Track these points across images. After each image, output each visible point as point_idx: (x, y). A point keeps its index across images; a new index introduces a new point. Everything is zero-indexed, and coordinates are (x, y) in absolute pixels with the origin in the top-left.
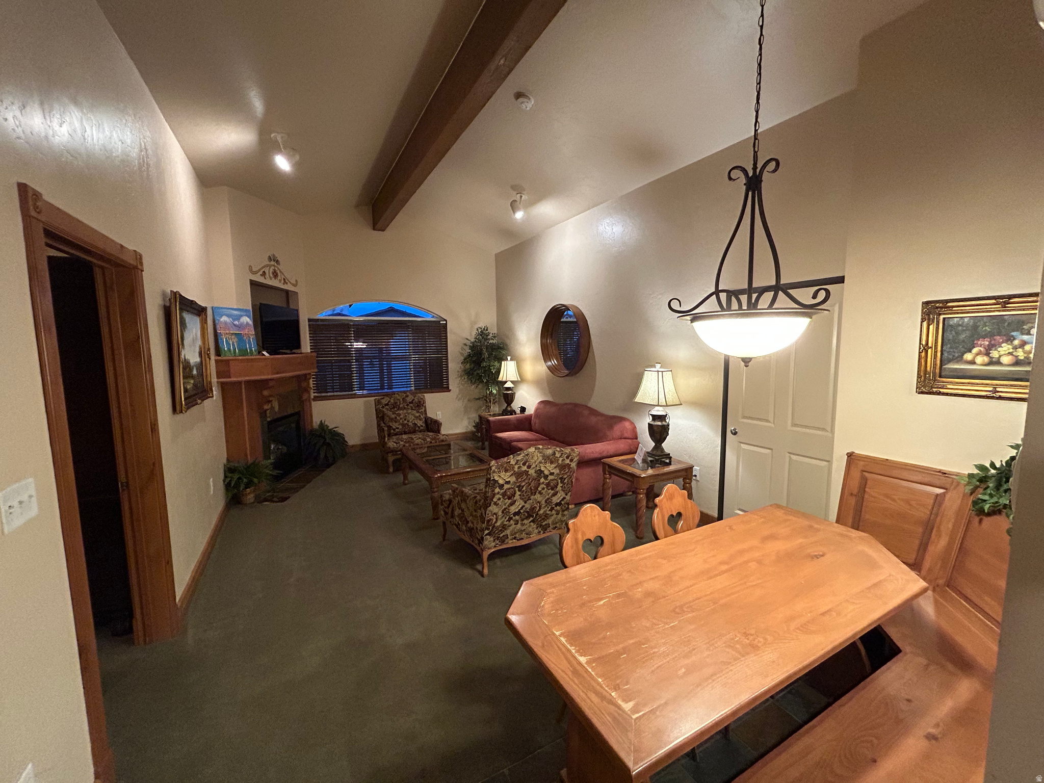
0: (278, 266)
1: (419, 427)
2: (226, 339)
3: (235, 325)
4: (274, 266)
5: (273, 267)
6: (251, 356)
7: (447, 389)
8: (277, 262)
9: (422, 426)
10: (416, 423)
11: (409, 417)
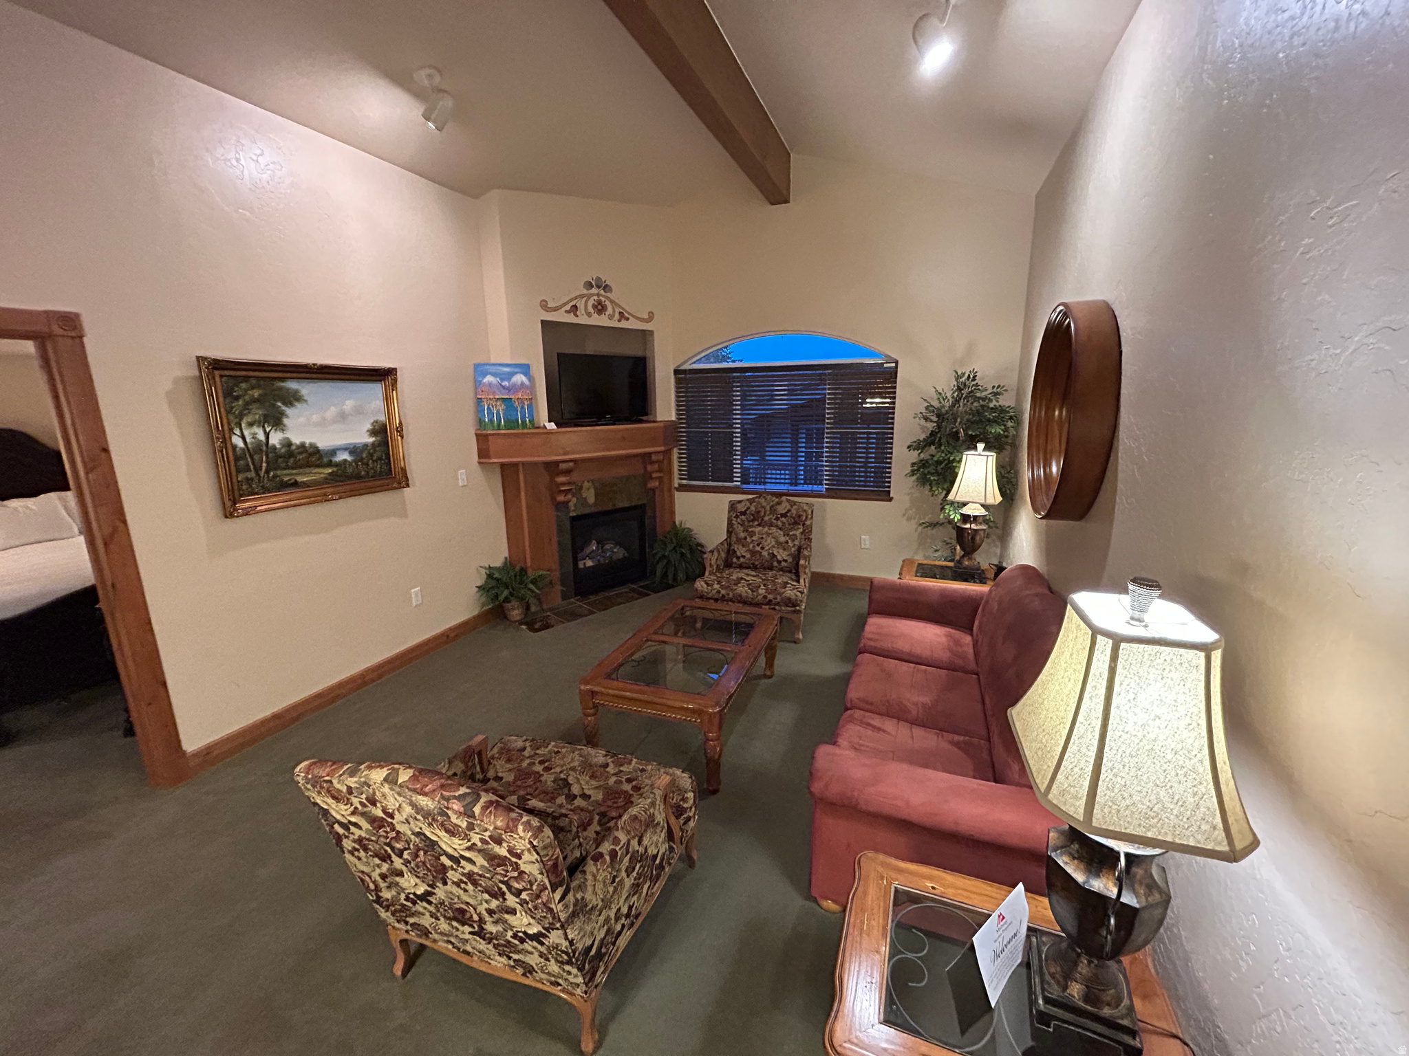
0: (609, 295)
1: (779, 562)
2: (489, 405)
3: (504, 387)
4: (598, 295)
5: (596, 298)
6: (523, 428)
7: (886, 496)
8: (607, 288)
9: (786, 561)
10: (775, 553)
11: (766, 541)
